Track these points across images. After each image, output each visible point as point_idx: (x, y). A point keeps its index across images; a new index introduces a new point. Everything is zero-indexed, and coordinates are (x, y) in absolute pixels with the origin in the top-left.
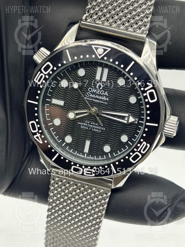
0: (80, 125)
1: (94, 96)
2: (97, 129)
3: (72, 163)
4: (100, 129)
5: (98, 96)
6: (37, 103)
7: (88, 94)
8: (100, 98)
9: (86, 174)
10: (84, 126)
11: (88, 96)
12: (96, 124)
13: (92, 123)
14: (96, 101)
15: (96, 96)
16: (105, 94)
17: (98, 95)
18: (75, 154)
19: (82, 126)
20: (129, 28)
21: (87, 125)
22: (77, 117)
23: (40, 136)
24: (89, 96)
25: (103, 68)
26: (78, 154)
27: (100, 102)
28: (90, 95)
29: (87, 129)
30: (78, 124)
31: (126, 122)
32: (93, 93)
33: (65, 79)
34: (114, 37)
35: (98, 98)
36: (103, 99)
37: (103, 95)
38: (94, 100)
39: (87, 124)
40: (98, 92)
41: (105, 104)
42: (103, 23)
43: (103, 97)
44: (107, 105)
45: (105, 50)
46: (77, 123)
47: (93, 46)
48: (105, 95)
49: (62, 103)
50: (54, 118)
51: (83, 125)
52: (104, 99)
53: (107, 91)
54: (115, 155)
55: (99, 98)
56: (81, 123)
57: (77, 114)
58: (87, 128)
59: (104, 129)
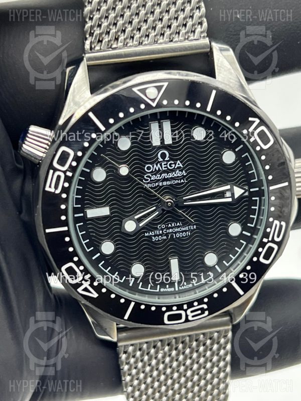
0: (150, 237)
1: (159, 176)
2: (182, 232)
3: (164, 309)
4: (187, 231)
5: (166, 174)
6: (65, 229)
7: (146, 177)
8: (170, 177)
9: (193, 316)
10: (158, 236)
11: (148, 180)
12: (178, 224)
13: (170, 225)
14: (165, 183)
15: (162, 175)
16: (177, 166)
17: (164, 172)
18: (158, 290)
19: (153, 238)
20: (173, 38)
21: (162, 232)
22: (141, 225)
23: (89, 285)
24: (151, 181)
25: (159, 123)
26: (162, 290)
27: (173, 182)
28: (150, 178)
29: (165, 240)
30: (146, 237)
31: (230, 200)
32: (156, 172)
33: (97, 166)
34: (151, 61)
35: (166, 177)
36: (175, 175)
37: (174, 168)
38: (161, 184)
39: (162, 230)
40: (163, 166)
41: (183, 183)
42: (124, 44)
43: (175, 173)
44: (187, 183)
45: (159, 88)
46: (144, 236)
47: (135, 90)
48: (179, 168)
49: (105, 211)
50: (100, 243)
51: (155, 236)
52: (178, 175)
53: (179, 159)
54: (227, 265)
55: (168, 176)
56: (151, 234)
57: (139, 220)
58: (165, 237)
59: (195, 227)
